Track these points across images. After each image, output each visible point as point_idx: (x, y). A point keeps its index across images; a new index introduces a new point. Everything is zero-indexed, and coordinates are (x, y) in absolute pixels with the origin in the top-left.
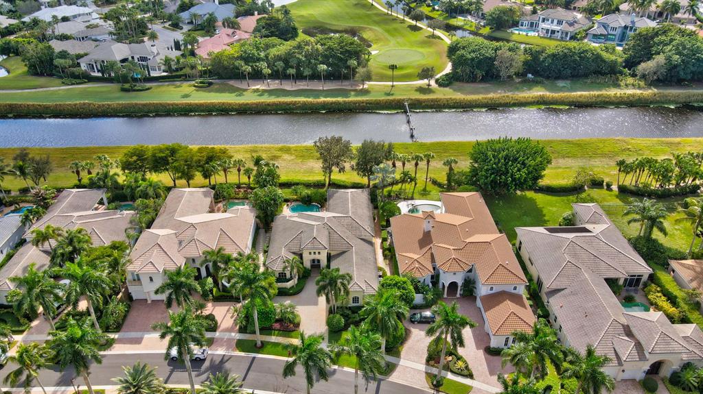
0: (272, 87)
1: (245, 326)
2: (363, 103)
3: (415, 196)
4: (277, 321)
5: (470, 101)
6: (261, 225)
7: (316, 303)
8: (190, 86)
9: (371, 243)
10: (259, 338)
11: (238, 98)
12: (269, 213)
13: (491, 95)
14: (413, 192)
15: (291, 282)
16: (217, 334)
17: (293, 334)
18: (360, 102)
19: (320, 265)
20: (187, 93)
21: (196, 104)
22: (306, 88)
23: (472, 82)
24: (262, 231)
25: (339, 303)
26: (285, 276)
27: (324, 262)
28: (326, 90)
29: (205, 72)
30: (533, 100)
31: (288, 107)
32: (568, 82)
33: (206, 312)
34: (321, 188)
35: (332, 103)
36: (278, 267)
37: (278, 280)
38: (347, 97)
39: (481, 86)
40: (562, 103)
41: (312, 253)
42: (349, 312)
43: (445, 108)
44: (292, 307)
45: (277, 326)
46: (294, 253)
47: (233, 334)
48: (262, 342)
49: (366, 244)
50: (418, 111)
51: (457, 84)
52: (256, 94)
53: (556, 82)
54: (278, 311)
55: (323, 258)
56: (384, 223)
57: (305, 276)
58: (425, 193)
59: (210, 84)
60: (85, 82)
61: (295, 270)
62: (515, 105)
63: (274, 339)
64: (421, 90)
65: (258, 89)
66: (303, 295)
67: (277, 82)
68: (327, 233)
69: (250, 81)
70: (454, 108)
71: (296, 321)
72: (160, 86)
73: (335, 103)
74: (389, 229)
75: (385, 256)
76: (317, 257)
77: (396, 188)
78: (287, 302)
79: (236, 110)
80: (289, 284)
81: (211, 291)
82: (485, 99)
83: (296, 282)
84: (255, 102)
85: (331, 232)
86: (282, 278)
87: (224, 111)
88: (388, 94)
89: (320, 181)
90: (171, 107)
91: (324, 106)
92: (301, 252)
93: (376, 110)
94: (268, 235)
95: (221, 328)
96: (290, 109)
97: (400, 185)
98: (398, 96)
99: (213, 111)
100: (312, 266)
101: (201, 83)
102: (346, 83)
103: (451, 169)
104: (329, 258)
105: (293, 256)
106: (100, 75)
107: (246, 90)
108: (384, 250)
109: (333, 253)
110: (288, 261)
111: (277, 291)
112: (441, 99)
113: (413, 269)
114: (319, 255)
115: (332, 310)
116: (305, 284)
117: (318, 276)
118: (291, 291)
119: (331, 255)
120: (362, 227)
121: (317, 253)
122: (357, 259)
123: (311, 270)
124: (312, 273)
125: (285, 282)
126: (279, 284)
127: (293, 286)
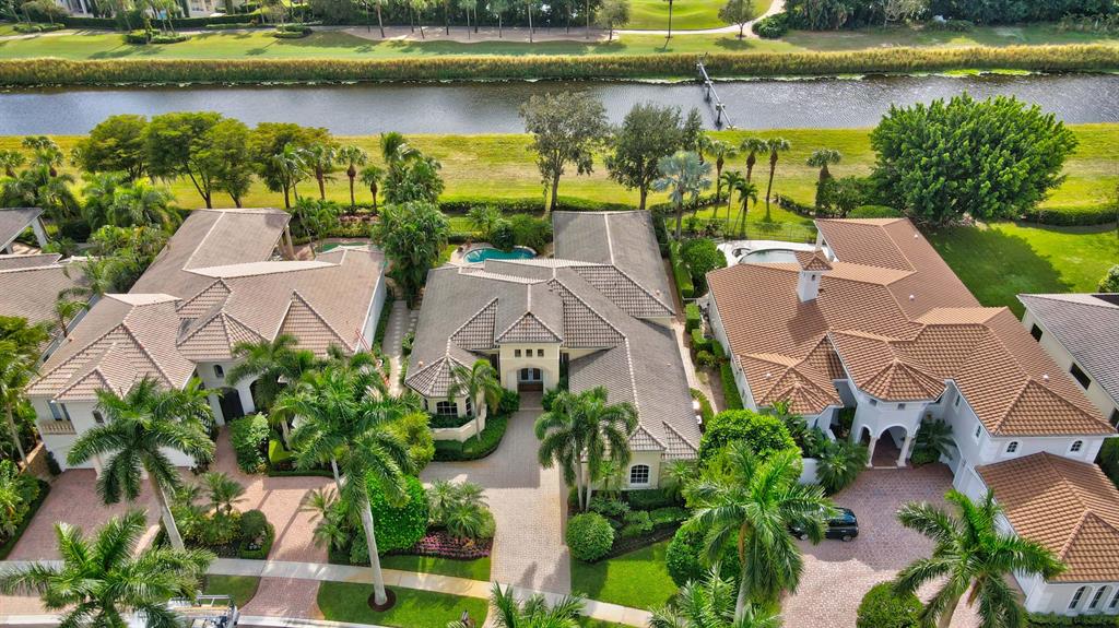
0: (429, 38)
1: (343, 546)
2: (613, 63)
3: (750, 231)
4: (432, 530)
5: (830, 62)
6: (398, 292)
7: (533, 482)
8: (267, 36)
9: (667, 332)
10: (381, 578)
11: (362, 54)
12: (416, 261)
13: (869, 51)
14: (743, 225)
15: (467, 426)
16: (270, 567)
17: (475, 566)
18: (605, 63)
19: (541, 385)
20: (260, 47)
21: (275, 65)
22: (497, 39)
23: (827, 29)
24: (400, 306)
25: (598, 485)
26: (455, 410)
27: (551, 378)
28: (538, 44)
29: (297, 12)
30: (956, 59)
31: (461, 71)
32: (1019, 30)
33: (241, 507)
34: (536, 216)
35: (550, 64)
36: (435, 389)
37: (436, 422)
38: (582, 54)
39: (845, 36)
40: (1017, 65)
41: (523, 353)
42: (624, 507)
43: (780, 74)
44: (473, 493)
45: (433, 543)
46: (476, 353)
47: (313, 567)
48: (389, 591)
49: (657, 333)
50: (725, 79)
51: (796, 34)
52: (397, 49)
53: (995, 30)
54: (436, 502)
55: (550, 366)
56: (690, 287)
57: (503, 410)
58: (768, 227)
59: (307, 33)
60: (60, 29)
61: (480, 396)
62: (919, 68)
63: (422, 581)
64: (725, 42)
65: (400, 41)
66: (499, 460)
67: (440, 29)
68: (558, 303)
69: (386, 29)
70: (796, 74)
71: (483, 532)
72: (205, 36)
73: (555, 63)
74: (702, 301)
75: (699, 364)
76: (534, 362)
77: (704, 215)
78: (459, 478)
79: (356, 76)
80: (463, 432)
81: (264, 448)
82: (861, 56)
83: (482, 425)
84: (395, 60)
85: (568, 302)
86: (446, 415)
87: (331, 79)
88: (663, 50)
89: (533, 201)
90: (224, 70)
91: (534, 69)
92: (494, 351)
93: (641, 76)
94: (413, 313)
95: (281, 550)
96: (466, 75)
97: (710, 211)
98: (681, 53)
99: (309, 79)
100: (521, 387)
101: (288, 29)
102: (577, 32)
103: (825, 175)
104: (565, 366)
105: (474, 360)
106: (92, 16)
107: (377, 43)
108: (694, 350)
109: (574, 354)
110: (462, 371)
111: (432, 450)
112: (770, 57)
113: (788, 393)
114: (540, 358)
115: (578, 502)
116: (504, 431)
117: (540, 412)
118: (470, 450)
119: (571, 359)
120: (644, 292)
121: (535, 353)
122: (637, 367)
123: (518, 397)
124: (521, 404)
125: (452, 426)
126: (437, 431)
127: (474, 437)
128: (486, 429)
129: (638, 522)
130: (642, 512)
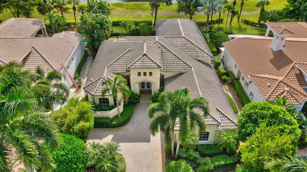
7: (148, 140)
9: (210, 66)
14: (231, 29)
15: (114, 110)
24: (89, 58)
26: (108, 102)
27: (156, 87)
36: (98, 92)
37: (98, 108)
41: (142, 74)
42: (196, 155)
44: (114, 147)
49: (205, 66)
55: (155, 80)
57: (132, 103)
58: (241, 30)
66: (130, 128)
68: (159, 51)
74: (220, 56)
75: (223, 81)
76: (148, 78)
77: (215, 26)
78: (107, 139)
80: (112, 113)
83: (121, 110)
85: (164, 51)
86: (103, 104)
92: (127, 74)
97: (217, 25)
100: (141, 92)
104: (163, 82)
108: (220, 75)
109: (167, 75)
110: (110, 82)
113: (282, 93)
114: (151, 77)
115: (171, 151)
116: (133, 113)
117: (150, 104)
118: (115, 123)
119: (165, 77)
120: (198, 48)
121: (148, 74)
122: (199, 81)
123: (139, 96)
124: (141, 99)
125: (106, 110)
126: (98, 113)
127: (117, 116)
128: (123, 112)
129: (205, 164)
130: (207, 158)
